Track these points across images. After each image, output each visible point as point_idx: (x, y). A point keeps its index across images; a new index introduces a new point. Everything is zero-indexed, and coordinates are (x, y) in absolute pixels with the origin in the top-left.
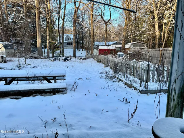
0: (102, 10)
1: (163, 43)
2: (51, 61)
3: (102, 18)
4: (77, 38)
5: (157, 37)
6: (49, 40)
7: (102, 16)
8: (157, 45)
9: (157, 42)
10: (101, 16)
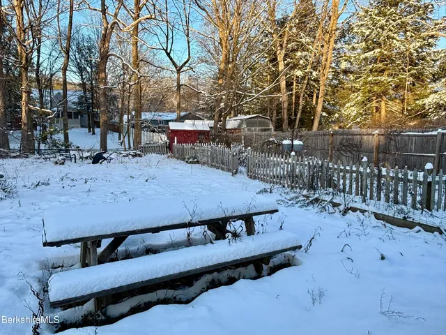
0: (167, 37)
1: (295, 119)
2: (56, 163)
3: (168, 55)
4: (87, 101)
5: (286, 105)
6: (27, 105)
7: (169, 51)
8: (286, 122)
9: (286, 117)
10: (166, 50)
